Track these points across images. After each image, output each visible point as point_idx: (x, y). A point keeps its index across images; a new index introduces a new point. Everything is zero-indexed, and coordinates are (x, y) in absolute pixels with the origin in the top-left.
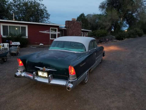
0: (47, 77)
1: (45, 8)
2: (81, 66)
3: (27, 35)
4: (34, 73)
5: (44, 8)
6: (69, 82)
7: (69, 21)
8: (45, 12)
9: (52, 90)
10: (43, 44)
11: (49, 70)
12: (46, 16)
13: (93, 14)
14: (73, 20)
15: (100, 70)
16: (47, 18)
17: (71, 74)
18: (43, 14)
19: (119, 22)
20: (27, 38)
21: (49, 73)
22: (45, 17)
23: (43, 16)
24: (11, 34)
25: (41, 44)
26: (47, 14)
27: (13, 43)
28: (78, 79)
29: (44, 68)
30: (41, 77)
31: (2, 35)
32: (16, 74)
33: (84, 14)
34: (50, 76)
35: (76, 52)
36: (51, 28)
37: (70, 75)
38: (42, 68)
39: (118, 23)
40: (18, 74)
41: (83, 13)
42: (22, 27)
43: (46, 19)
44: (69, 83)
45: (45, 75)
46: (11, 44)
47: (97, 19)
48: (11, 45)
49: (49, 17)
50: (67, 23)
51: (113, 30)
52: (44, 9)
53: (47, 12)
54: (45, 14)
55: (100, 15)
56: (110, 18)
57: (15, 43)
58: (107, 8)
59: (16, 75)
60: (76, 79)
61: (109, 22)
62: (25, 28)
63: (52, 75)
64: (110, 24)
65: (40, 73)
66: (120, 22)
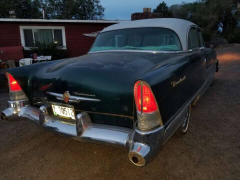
0: (73, 118)
2: (174, 84)
3: (64, 44)
4: (42, 108)
6: (138, 138)
8: (95, 4)
9: (95, 152)
11: (78, 98)
12: (97, 11)
13: (181, 4)
14: (146, 11)
15: (214, 100)
16: (100, 14)
17: (142, 111)
19: (233, 12)
20: (66, 48)
21: (78, 107)
22: (96, 13)
23: (92, 12)
24: (38, 44)
26: (100, 7)
27: (39, 58)
28: (165, 127)
29: (68, 94)
30: (59, 118)
31: (24, 46)
32: (4, 112)
33: (165, 3)
34: (79, 116)
35: (154, 52)
37: (139, 112)
38: (62, 95)
39: (231, 14)
40: (10, 112)
41: (163, 2)
42: (55, 30)
43: (98, 17)
44: (135, 140)
45: (69, 113)
46: (36, 58)
47: (189, 12)
48: (35, 60)
49: (103, 13)
51: (221, 29)
53: (99, 4)
54: (95, 8)
56: (216, 6)
57: (42, 56)
59: (3, 114)
60: (159, 126)
61: (213, 14)
62: (61, 31)
63: (85, 113)
64: (215, 17)
65: (57, 110)
66: (236, 12)
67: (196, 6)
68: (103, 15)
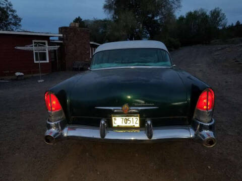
1: (10, 6)
5: (8, 5)
7: (65, 28)
8: (10, 13)
10: (22, 74)
12: (13, 21)
16: (15, 24)
18: (7, 17)
23: (6, 21)
25: (18, 74)
26: (15, 17)
33: (81, 18)
36: (33, 41)
38: (120, 108)
41: (79, 17)
43: (14, 27)
45: (134, 121)
49: (19, 24)
50: (63, 30)
52: (7, 8)
53: (15, 14)
54: (10, 17)
55: (105, 21)
58: (115, 9)
65: (118, 121)
67: (106, 23)
68: (20, 25)
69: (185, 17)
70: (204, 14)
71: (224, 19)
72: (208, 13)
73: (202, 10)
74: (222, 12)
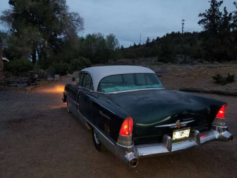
0: (188, 136)
69: (85, 38)
70: (101, 38)
71: (117, 44)
72: (105, 38)
73: (100, 34)
74: (116, 38)
